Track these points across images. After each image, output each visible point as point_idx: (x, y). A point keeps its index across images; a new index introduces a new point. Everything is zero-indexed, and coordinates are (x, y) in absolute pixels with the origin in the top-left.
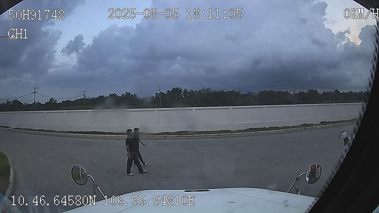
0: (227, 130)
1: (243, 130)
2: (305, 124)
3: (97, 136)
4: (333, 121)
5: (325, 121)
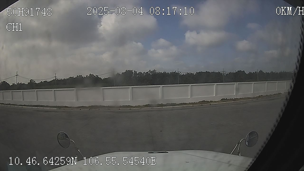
0: (128, 105)
1: (142, 106)
2: (204, 101)
3: (39, 108)
4: (236, 98)
5: (226, 98)
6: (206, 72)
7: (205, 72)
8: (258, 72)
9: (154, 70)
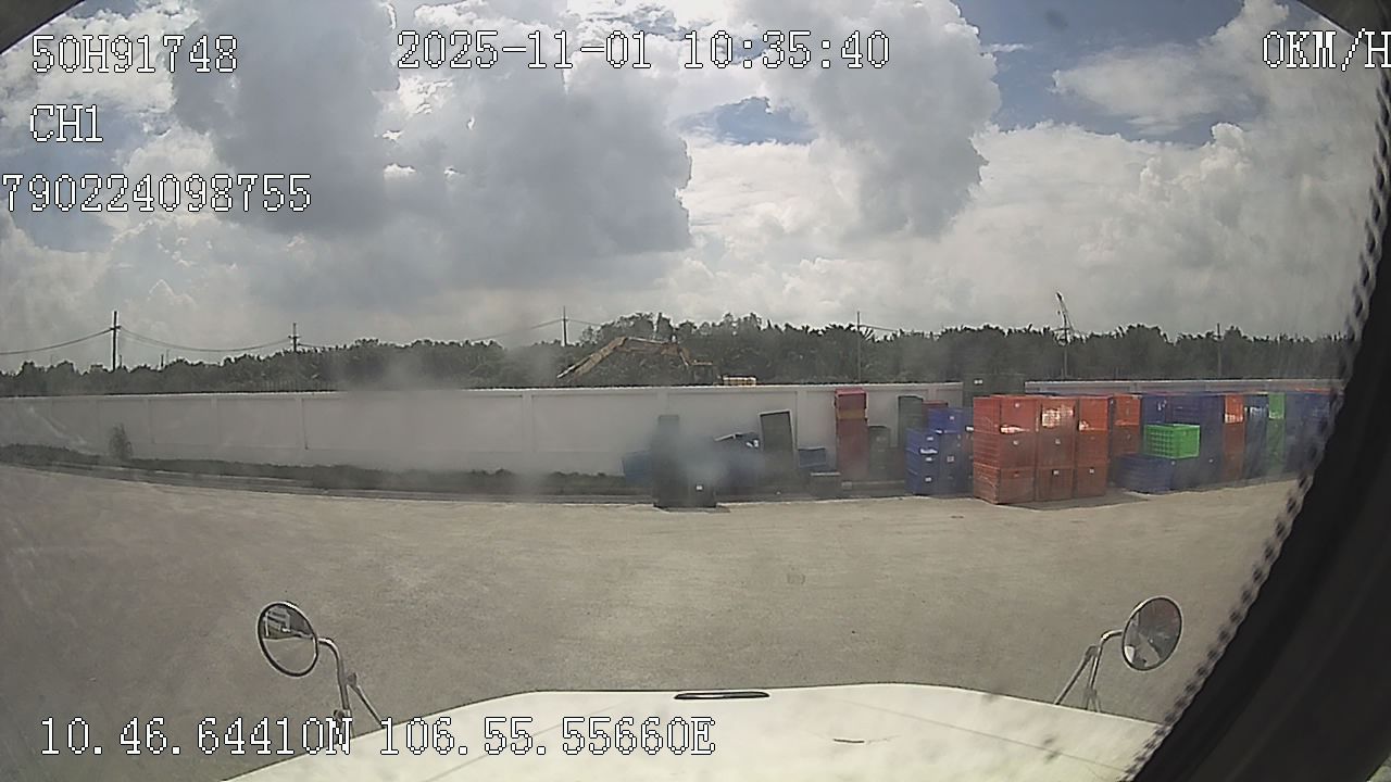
7: (981, 328)
8: (1222, 334)
9: (753, 316)
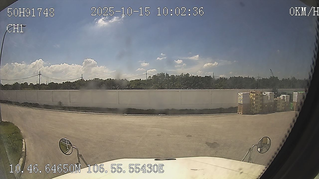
6: (239, 77)
9: (188, 74)
